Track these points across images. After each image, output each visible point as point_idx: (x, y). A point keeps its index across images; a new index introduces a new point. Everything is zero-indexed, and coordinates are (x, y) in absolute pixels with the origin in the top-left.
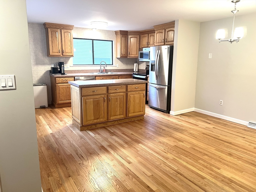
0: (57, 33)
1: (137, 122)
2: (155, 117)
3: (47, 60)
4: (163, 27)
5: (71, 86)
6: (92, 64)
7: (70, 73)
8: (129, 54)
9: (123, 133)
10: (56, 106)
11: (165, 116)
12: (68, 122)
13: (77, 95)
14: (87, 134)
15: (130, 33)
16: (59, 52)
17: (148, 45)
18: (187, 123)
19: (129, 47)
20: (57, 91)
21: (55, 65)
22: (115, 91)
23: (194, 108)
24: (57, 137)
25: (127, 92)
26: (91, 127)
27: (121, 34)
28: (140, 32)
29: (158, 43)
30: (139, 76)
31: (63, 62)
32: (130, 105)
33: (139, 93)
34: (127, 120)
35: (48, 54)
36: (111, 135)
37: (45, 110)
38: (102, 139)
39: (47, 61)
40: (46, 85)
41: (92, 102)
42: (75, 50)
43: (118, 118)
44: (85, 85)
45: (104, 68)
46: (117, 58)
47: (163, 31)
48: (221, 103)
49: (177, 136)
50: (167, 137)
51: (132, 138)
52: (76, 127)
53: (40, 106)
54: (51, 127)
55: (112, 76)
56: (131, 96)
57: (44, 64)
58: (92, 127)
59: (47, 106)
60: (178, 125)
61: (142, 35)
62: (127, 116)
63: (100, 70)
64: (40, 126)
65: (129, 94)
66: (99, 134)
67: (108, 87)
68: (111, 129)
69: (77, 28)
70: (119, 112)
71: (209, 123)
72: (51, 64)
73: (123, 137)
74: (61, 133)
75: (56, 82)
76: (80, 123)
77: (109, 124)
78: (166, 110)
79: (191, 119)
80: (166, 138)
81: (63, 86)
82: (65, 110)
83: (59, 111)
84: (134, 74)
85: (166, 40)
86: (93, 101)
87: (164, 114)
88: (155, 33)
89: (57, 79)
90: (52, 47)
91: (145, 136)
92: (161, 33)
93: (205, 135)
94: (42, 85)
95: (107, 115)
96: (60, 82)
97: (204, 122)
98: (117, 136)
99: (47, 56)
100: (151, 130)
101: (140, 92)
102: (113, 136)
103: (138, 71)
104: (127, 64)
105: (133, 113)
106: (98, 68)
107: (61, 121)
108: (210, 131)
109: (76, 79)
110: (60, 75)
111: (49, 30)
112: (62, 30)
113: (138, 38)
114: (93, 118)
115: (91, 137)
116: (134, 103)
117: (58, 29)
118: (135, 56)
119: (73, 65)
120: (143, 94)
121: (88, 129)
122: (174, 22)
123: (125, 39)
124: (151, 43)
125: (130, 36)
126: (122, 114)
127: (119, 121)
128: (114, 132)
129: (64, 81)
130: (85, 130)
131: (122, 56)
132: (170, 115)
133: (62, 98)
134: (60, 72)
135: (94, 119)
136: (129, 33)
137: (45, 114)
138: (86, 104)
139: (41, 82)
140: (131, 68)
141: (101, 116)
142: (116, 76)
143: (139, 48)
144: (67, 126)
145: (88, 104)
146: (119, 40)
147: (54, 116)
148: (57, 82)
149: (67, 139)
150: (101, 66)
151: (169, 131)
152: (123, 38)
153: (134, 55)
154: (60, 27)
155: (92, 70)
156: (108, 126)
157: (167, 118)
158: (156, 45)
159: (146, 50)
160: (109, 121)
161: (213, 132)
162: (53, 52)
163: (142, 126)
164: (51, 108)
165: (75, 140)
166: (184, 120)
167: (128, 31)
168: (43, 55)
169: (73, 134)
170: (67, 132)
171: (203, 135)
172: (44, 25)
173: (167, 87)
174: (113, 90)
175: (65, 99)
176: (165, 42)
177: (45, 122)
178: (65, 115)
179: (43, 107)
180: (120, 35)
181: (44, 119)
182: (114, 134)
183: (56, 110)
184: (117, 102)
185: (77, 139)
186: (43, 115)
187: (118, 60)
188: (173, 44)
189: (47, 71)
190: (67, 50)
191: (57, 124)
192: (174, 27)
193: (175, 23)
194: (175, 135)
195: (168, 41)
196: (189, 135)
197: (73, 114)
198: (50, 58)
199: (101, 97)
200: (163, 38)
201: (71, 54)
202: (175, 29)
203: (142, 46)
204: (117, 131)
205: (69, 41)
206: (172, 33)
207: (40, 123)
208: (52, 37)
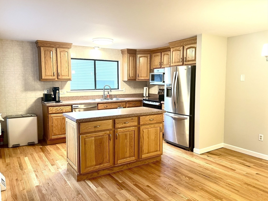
0: (52, 52)
1: (153, 165)
2: (176, 158)
3: (38, 84)
4: (181, 44)
5: (67, 119)
6: (94, 89)
7: (67, 100)
8: (138, 76)
9: (136, 185)
10: (48, 142)
11: (188, 156)
12: (61, 167)
13: (73, 133)
14: (87, 187)
15: (139, 51)
16: (54, 76)
17: (161, 65)
18: (219, 166)
19: (138, 68)
20: (50, 123)
21: (48, 91)
22: (124, 125)
23: (223, 144)
24: (44, 192)
25: (138, 126)
26: (91, 176)
27: (129, 53)
28: (151, 50)
29: (175, 62)
30: (151, 102)
31: (58, 88)
32: (143, 142)
33: (154, 127)
34: (140, 163)
35: (40, 78)
36: (120, 188)
37: (34, 149)
38: (107, 195)
39: (39, 86)
40: (37, 116)
41: (93, 141)
42: (73, 72)
43: (128, 161)
44: (84, 119)
45: (108, 93)
46: (124, 81)
47: (181, 48)
48: (261, 139)
49: (211, 189)
50: (197, 190)
51: (149, 194)
52: (71, 174)
53: (28, 143)
54: (38, 175)
55: (118, 103)
56: (144, 130)
57: (34, 90)
58: (93, 175)
59: (36, 142)
60: (207, 169)
61: (153, 54)
62: (140, 158)
63: (103, 96)
64: (23, 173)
65: (142, 128)
66: (103, 187)
67: (114, 120)
68: (119, 178)
69: (76, 46)
70: (129, 153)
71: (249, 167)
72: (43, 90)
73: (136, 192)
74: (51, 185)
75: (48, 112)
76: (77, 171)
77: (116, 169)
78: (188, 147)
79: (223, 160)
80: (196, 192)
81: (57, 117)
82: (59, 148)
83: (51, 149)
84: (144, 100)
85: (185, 59)
86: (95, 140)
87: (186, 153)
88: (170, 51)
89: (50, 108)
90: (45, 69)
91: (167, 189)
92: (178, 51)
93: (250, 187)
94: (31, 116)
95: (113, 158)
96: (54, 112)
97: (242, 165)
98: (127, 190)
99: (38, 81)
100: (173, 178)
101: (156, 125)
102: (123, 189)
103: (149, 96)
104: (136, 88)
105: (148, 153)
106: (101, 93)
107: (52, 165)
108: (253, 179)
109: (73, 107)
110: (54, 103)
111: (42, 49)
112: (58, 49)
113: (149, 57)
114: (94, 163)
115: (91, 193)
116: (148, 140)
117: (54, 47)
118: (146, 79)
119: (71, 90)
120: (160, 127)
121: (88, 178)
122: (196, 36)
123: (133, 59)
124: (165, 63)
125: (139, 56)
126: (133, 155)
127: (128, 165)
128: (124, 182)
129: (59, 111)
130: (84, 179)
131: (129, 79)
132: (194, 154)
133: (56, 132)
134: (54, 99)
135: (96, 165)
136: (137, 51)
137: (32, 154)
138: (85, 144)
139: (30, 113)
140: (140, 93)
141: (105, 160)
142: (123, 103)
143: (150, 70)
144: (60, 173)
145: (88, 145)
146: (126, 59)
147: (44, 158)
148: (50, 112)
149: (58, 195)
150: (105, 90)
151: (198, 180)
152: (130, 58)
153: (143, 77)
154: (55, 46)
155: (93, 96)
156: (114, 173)
157: (191, 158)
158: (171, 65)
159: (159, 71)
160: (116, 165)
161: (258, 181)
162: (46, 75)
163: (160, 171)
164: (42, 146)
165: (69, 197)
166: (214, 161)
167: (136, 50)
168: (34, 79)
169: (67, 186)
170: (59, 182)
171: (246, 186)
172: (36, 44)
173: (188, 117)
174: (122, 124)
175: (59, 133)
176: (184, 61)
177: (31, 166)
178: (58, 155)
179: (31, 144)
180: (127, 54)
181: (30, 161)
182: (124, 187)
183: (47, 148)
184: (126, 139)
185: (73, 195)
186: (30, 155)
187: (124, 83)
188: (196, 64)
189: (38, 99)
190: (63, 73)
191: (46, 169)
192: (196, 43)
193: (197, 38)
194: (207, 187)
195: (187, 60)
196: (227, 188)
197: (68, 157)
198: (43, 83)
199: (106, 133)
200: (182, 57)
201: (68, 78)
202: (198, 46)
203: (154, 67)
204: (127, 181)
205: (66, 62)
206: (193, 51)
207: (24, 169)
208: (45, 58)
